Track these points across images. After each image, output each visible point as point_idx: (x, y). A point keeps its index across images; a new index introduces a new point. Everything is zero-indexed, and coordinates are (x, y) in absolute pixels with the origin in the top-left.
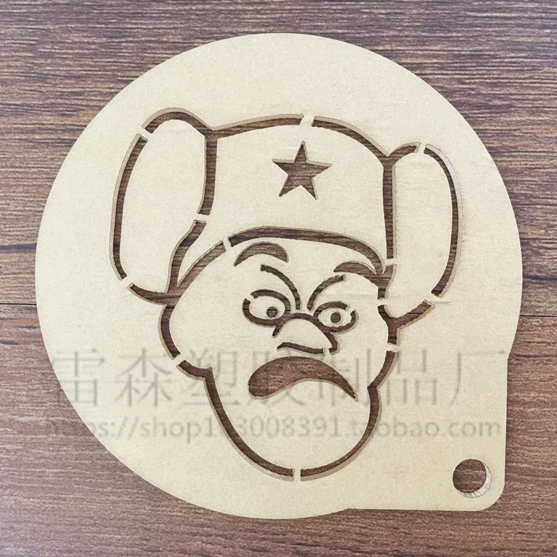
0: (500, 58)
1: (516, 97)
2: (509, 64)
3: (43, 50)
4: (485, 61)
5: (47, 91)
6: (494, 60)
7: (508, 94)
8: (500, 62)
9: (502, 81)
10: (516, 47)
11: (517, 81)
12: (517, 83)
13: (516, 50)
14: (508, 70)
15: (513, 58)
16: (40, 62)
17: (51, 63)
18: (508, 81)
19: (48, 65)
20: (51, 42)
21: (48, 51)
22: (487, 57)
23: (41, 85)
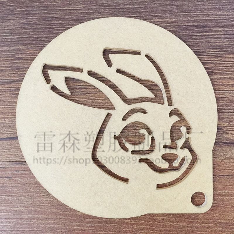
0: (207, 52)
1: (214, 68)
2: (211, 55)
3: (18, 57)
4: (201, 54)
5: (20, 74)
6: (205, 53)
7: (211, 67)
8: (208, 54)
9: (209, 61)
10: (214, 47)
11: (215, 61)
12: (215, 62)
13: (214, 48)
14: (211, 57)
15: (213, 52)
16: (17, 62)
17: (22, 62)
18: (211, 61)
19: (20, 63)
20: (21, 53)
21: (20, 57)
22: (202, 52)
23: (17, 71)
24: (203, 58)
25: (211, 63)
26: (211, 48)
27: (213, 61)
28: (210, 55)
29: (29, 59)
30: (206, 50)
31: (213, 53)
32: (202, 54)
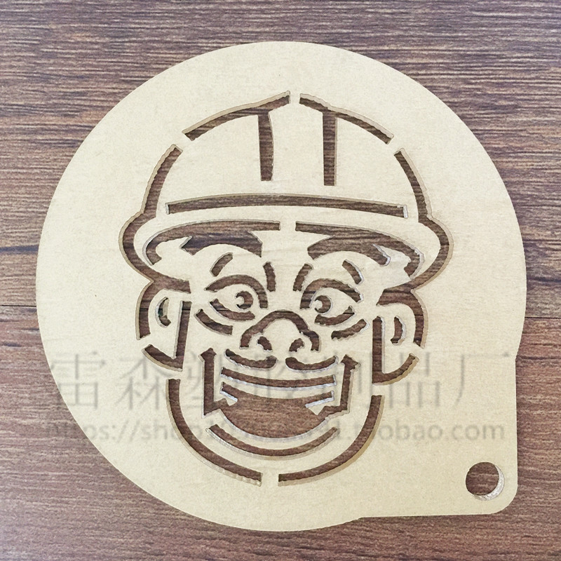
0: (506, 58)
1: (522, 97)
2: (515, 64)
3: (46, 50)
4: (491, 61)
5: (50, 92)
6: (500, 61)
7: (514, 95)
8: (506, 62)
9: (508, 81)
10: (522, 47)
11: (523, 81)
12: (523, 83)
13: (522, 50)
14: (514, 70)
15: (519, 58)
16: (43, 62)
17: (54, 63)
18: (514, 81)
19: (51, 65)
20: (53, 42)
21: (51, 50)
22: (493, 57)
23: (44, 85)
24: (494, 73)
25: (515, 84)
26: (514, 49)
27: (518, 81)
28: (511, 66)
29: (73, 56)
30: (503, 53)
31: (519, 60)
32: (493, 63)
